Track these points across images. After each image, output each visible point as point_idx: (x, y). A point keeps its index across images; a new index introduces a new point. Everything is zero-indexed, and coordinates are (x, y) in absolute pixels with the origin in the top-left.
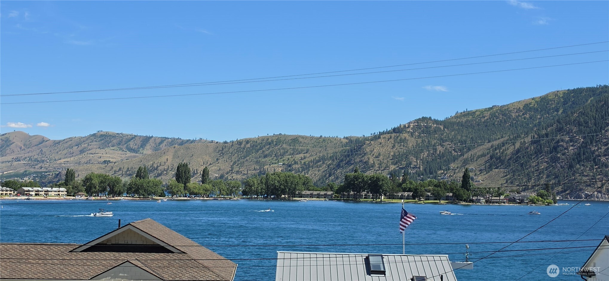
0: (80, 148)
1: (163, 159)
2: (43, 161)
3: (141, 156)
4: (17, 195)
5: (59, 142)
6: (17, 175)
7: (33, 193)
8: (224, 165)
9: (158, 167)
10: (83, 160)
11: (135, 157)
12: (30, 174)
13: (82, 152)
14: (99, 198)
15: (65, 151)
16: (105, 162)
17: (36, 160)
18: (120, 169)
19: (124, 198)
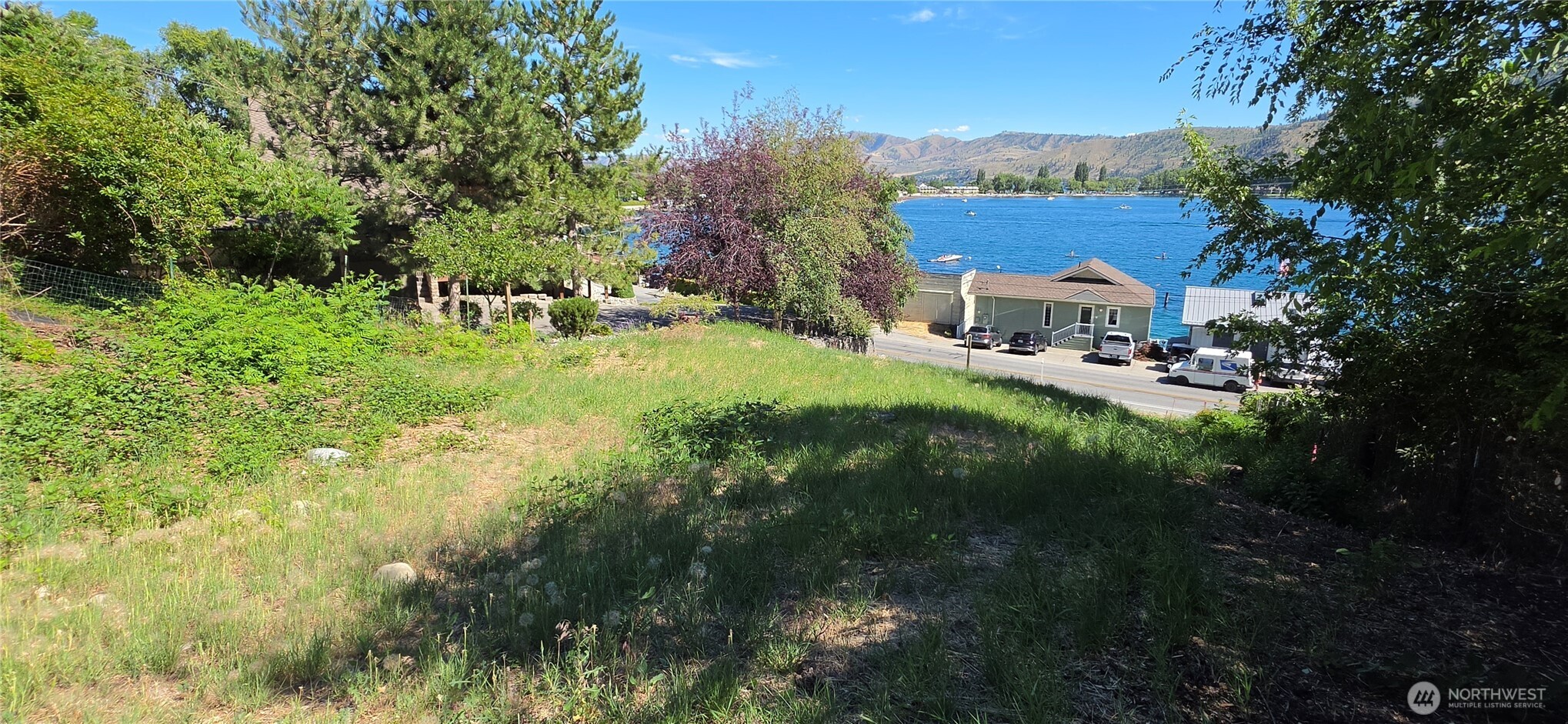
0: (986, 148)
1: (1062, 155)
3: (1040, 153)
4: (939, 193)
5: (970, 142)
6: (934, 173)
7: (952, 192)
8: (1121, 160)
9: (1056, 164)
10: (990, 158)
11: (1035, 154)
12: (944, 172)
13: (988, 151)
14: (1005, 195)
15: (974, 151)
19: (1027, 195)
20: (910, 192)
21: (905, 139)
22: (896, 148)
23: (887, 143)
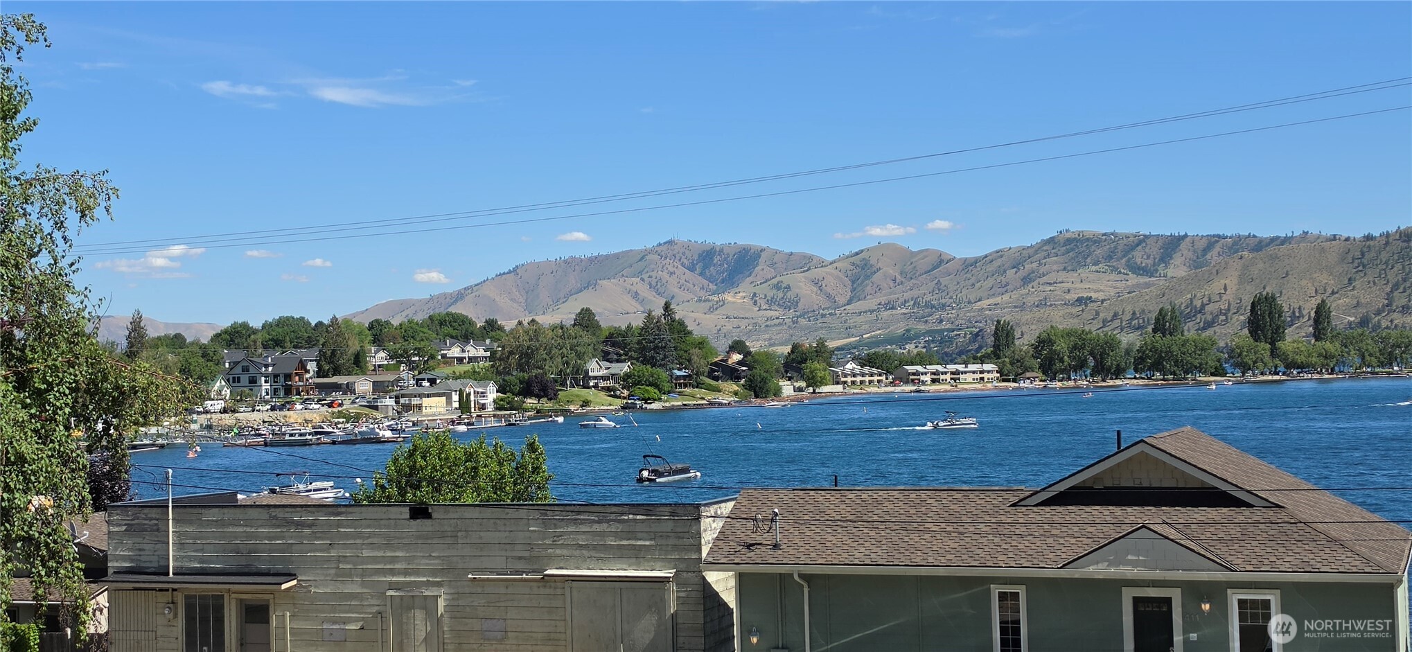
0: (1021, 273)
1: (1216, 286)
2: (943, 307)
3: (1162, 282)
4: (892, 384)
5: (974, 263)
6: (890, 341)
7: (927, 378)
8: (1369, 294)
9: (1203, 305)
10: (1031, 300)
11: (1148, 285)
12: (917, 336)
13: (1026, 280)
14: (1071, 383)
15: (990, 282)
16: (1079, 300)
17: (929, 305)
18: (1115, 315)
19: (1130, 383)
20: (813, 382)
21: (809, 258)
22: (786, 280)
23: (762, 270)
